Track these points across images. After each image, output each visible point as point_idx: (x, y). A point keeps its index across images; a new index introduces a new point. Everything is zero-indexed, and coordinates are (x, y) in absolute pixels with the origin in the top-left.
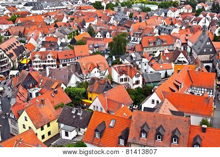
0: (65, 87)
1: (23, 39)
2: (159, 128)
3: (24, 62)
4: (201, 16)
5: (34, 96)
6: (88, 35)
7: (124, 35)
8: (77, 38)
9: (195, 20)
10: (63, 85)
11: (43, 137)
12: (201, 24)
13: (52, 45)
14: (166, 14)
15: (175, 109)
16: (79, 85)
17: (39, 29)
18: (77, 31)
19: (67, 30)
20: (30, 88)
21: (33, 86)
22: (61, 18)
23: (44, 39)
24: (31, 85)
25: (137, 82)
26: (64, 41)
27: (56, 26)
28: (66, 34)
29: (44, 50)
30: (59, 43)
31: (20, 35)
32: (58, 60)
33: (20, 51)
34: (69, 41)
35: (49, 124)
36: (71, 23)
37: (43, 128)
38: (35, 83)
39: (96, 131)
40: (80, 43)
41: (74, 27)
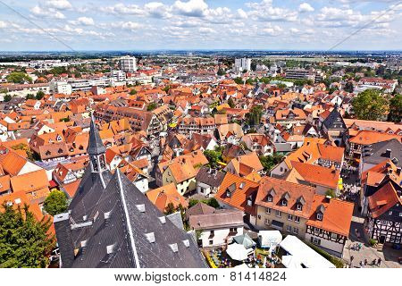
0: (204, 150)
1: (173, 106)
2: (284, 195)
3: (172, 126)
4: (334, 94)
5: (178, 155)
6: (228, 106)
7: (260, 107)
8: (218, 108)
9: (328, 98)
10: (202, 148)
11: (182, 191)
12: (333, 102)
13: (196, 113)
14: (300, 91)
15: (301, 178)
16: (216, 149)
17: (186, 99)
18: (218, 102)
19: (210, 101)
20: (175, 148)
21: (178, 147)
22: (205, 90)
23: (190, 108)
24: (176, 146)
25: (269, 151)
26: (206, 110)
27: (201, 97)
28: (209, 105)
29: (189, 116)
30: (202, 111)
31: (171, 103)
32: (200, 126)
33: (169, 116)
34: (211, 110)
35: (187, 181)
36: (214, 95)
37: (182, 183)
38: (180, 144)
39: (228, 190)
40: (221, 113)
41: (217, 98)
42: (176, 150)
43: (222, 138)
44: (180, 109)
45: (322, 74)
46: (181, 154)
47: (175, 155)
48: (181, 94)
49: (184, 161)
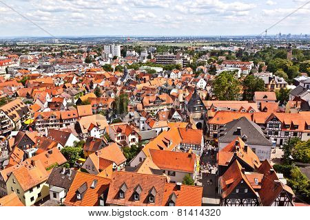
0: (62, 147)
1: (30, 100)
3: (27, 122)
4: (200, 77)
5: (30, 156)
6: (95, 96)
7: (126, 94)
8: (83, 98)
9: (194, 81)
10: (59, 145)
11: (32, 199)
12: (199, 85)
13: (57, 106)
14: (169, 76)
15: (156, 168)
16: (77, 144)
17: (46, 91)
18: (84, 92)
19: (74, 91)
20: (26, 149)
21: (30, 147)
22: (70, 80)
23: (50, 101)
24: (28, 146)
25: (133, 140)
26: (70, 101)
27: (64, 87)
28: (72, 95)
29: (48, 110)
30: (65, 103)
31: (28, 96)
32: (61, 120)
33: (24, 112)
34: (75, 101)
35: (38, 186)
36: (80, 85)
37: (31, 190)
38: (32, 144)
39: (77, 192)
40: (86, 103)
41: (82, 87)
42: (28, 150)
43: (84, 131)
44: (38, 102)
45: (188, 59)
46: (34, 154)
47: (26, 156)
48: (40, 85)
49: (32, 163)
